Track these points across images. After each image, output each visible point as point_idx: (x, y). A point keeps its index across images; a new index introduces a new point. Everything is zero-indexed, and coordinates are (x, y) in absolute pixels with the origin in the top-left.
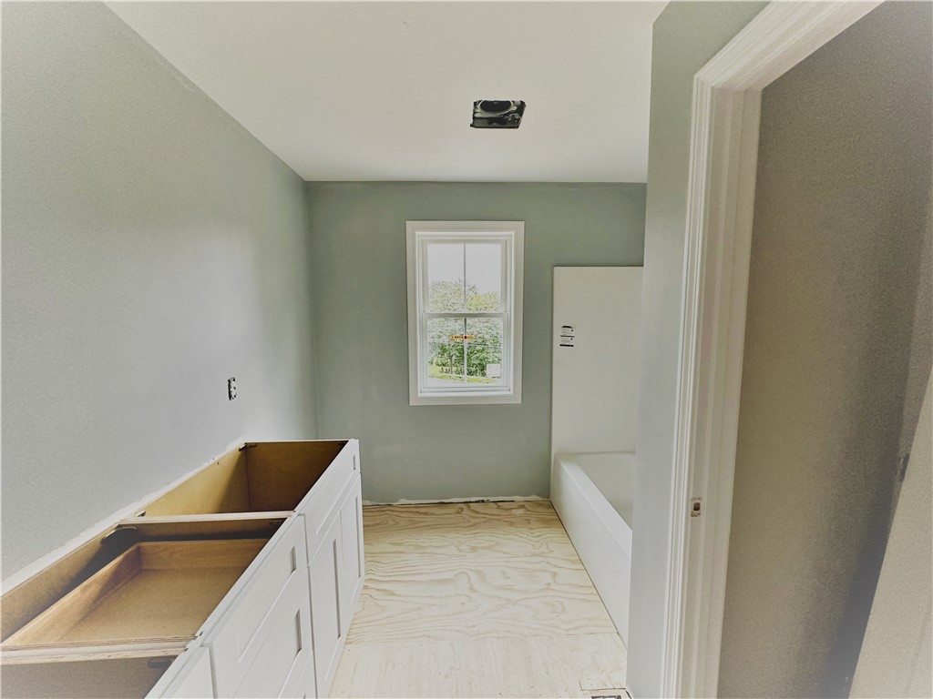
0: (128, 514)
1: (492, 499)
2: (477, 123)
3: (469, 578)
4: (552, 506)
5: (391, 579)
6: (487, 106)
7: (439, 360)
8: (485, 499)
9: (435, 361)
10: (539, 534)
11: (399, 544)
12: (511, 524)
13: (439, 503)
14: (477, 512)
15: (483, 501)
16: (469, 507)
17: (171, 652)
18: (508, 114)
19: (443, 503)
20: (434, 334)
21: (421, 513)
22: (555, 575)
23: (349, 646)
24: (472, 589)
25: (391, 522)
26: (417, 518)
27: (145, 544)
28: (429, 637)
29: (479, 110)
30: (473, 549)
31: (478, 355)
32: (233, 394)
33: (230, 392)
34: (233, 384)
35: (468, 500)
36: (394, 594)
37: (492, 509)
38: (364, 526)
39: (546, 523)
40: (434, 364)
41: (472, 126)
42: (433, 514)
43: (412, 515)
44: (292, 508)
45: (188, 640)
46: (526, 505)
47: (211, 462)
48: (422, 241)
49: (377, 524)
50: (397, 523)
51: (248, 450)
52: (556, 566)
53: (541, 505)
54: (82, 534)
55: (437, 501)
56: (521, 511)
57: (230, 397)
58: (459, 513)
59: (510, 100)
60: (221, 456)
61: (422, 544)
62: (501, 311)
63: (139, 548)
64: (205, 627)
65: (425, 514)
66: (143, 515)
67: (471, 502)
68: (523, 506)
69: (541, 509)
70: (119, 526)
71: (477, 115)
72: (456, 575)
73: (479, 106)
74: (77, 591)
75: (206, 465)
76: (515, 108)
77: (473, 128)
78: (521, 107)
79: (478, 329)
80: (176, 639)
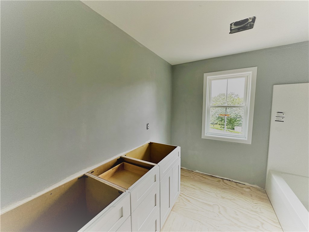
0: (122, 155)
1: (234, 181)
2: (232, 31)
3: (219, 208)
4: (266, 192)
5: (190, 196)
6: (236, 24)
7: (220, 123)
8: (231, 180)
9: (218, 123)
10: (257, 203)
11: (194, 186)
12: (242, 194)
13: (211, 176)
14: (227, 184)
15: (230, 180)
16: (223, 181)
17: (123, 191)
18: (247, 24)
19: (212, 176)
20: (218, 113)
21: (203, 177)
22: (263, 224)
23: (172, 212)
24: (220, 212)
25: (192, 177)
26: (201, 178)
27: (125, 163)
28: (200, 222)
29: (233, 26)
30: (223, 198)
31: (238, 122)
32: (148, 128)
33: (147, 127)
34: (148, 125)
35: (223, 178)
36: (190, 202)
37: (234, 185)
38: (181, 175)
39: (261, 199)
40: (218, 124)
41: (230, 33)
42: (208, 179)
43: (200, 177)
44: (157, 163)
45: (126, 189)
46: (251, 188)
47: (141, 145)
48: (210, 80)
49: (187, 176)
50: (194, 178)
51: (151, 144)
52: (264, 220)
53: (259, 190)
54: (114, 157)
55: (211, 175)
56: (248, 190)
57: (147, 129)
58: (219, 182)
59: (248, 18)
60: (144, 144)
61: (202, 189)
62: (244, 105)
63: (123, 163)
64: (130, 188)
65: (205, 178)
66: (125, 155)
67: (224, 179)
68: (249, 188)
69: (258, 192)
70: (121, 157)
71: (232, 29)
72: (214, 205)
73: (233, 25)
74: (111, 169)
75: (140, 146)
76: (251, 20)
77: (231, 34)
78: (254, 19)
79: (239, 112)
80: (124, 188)
